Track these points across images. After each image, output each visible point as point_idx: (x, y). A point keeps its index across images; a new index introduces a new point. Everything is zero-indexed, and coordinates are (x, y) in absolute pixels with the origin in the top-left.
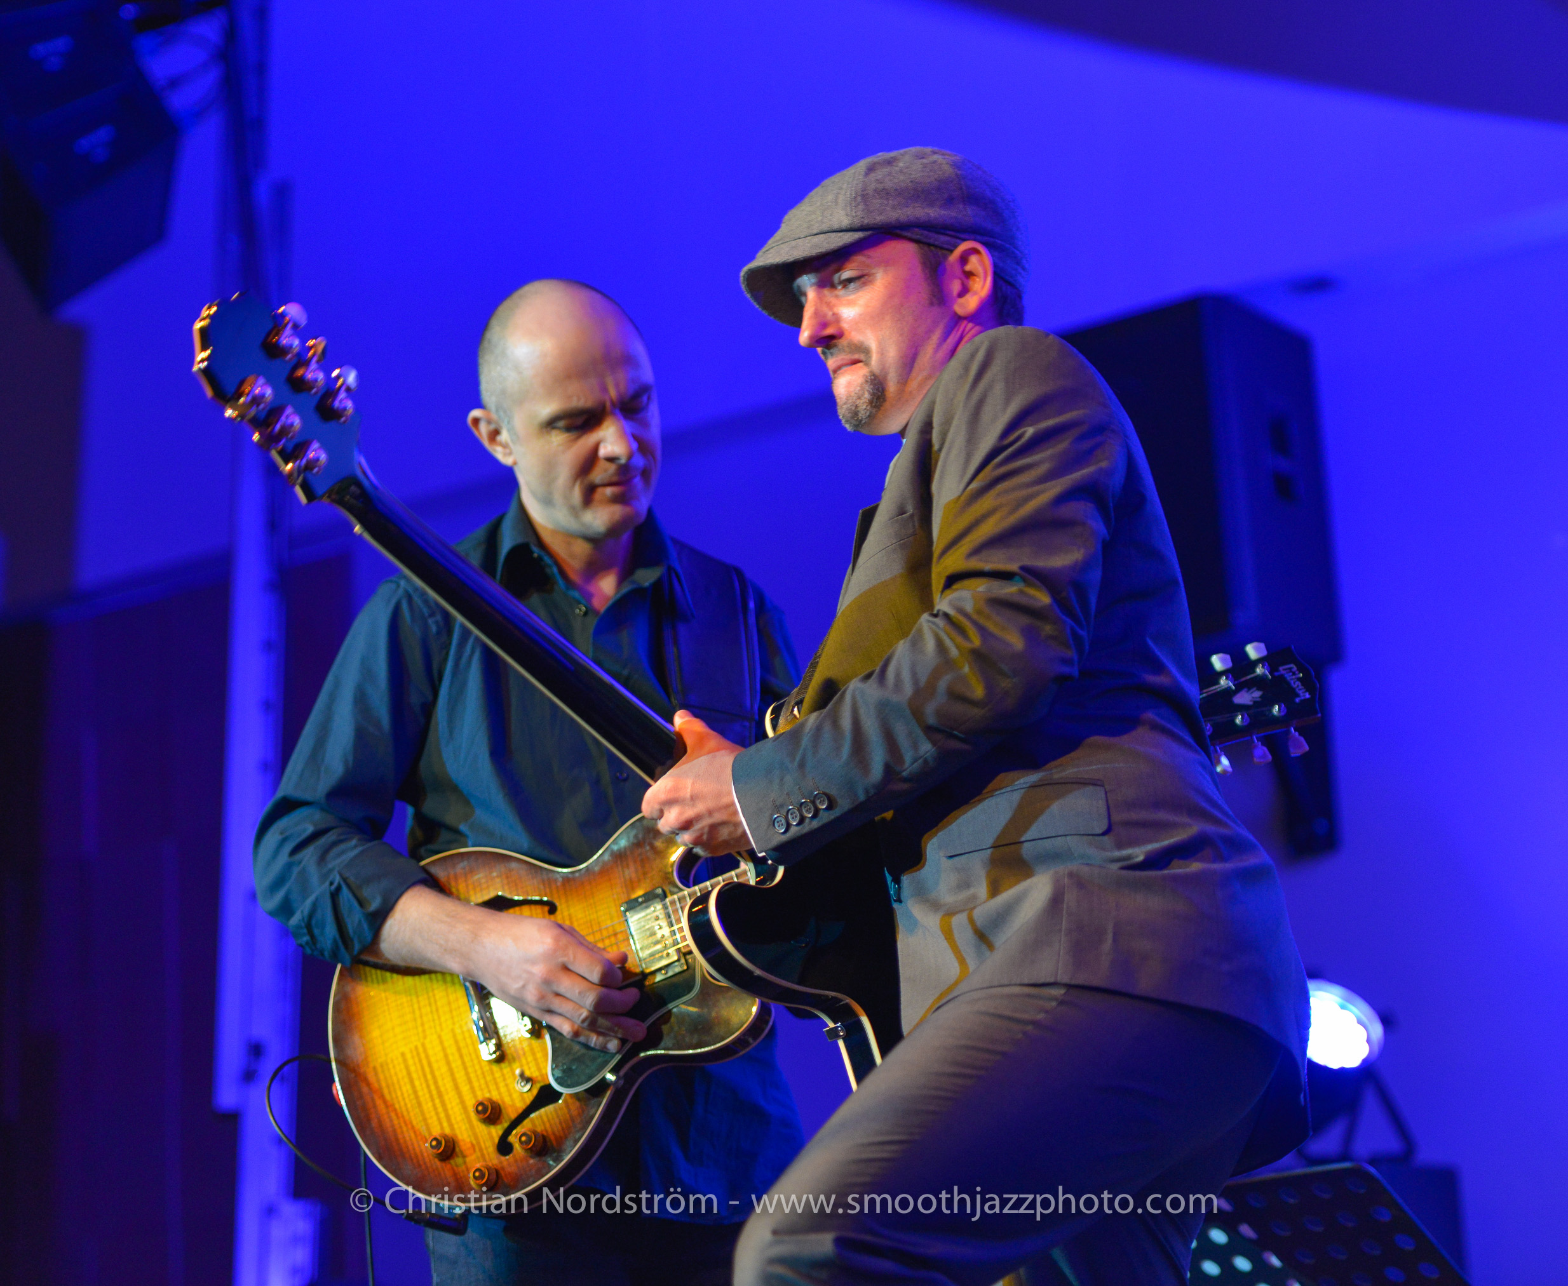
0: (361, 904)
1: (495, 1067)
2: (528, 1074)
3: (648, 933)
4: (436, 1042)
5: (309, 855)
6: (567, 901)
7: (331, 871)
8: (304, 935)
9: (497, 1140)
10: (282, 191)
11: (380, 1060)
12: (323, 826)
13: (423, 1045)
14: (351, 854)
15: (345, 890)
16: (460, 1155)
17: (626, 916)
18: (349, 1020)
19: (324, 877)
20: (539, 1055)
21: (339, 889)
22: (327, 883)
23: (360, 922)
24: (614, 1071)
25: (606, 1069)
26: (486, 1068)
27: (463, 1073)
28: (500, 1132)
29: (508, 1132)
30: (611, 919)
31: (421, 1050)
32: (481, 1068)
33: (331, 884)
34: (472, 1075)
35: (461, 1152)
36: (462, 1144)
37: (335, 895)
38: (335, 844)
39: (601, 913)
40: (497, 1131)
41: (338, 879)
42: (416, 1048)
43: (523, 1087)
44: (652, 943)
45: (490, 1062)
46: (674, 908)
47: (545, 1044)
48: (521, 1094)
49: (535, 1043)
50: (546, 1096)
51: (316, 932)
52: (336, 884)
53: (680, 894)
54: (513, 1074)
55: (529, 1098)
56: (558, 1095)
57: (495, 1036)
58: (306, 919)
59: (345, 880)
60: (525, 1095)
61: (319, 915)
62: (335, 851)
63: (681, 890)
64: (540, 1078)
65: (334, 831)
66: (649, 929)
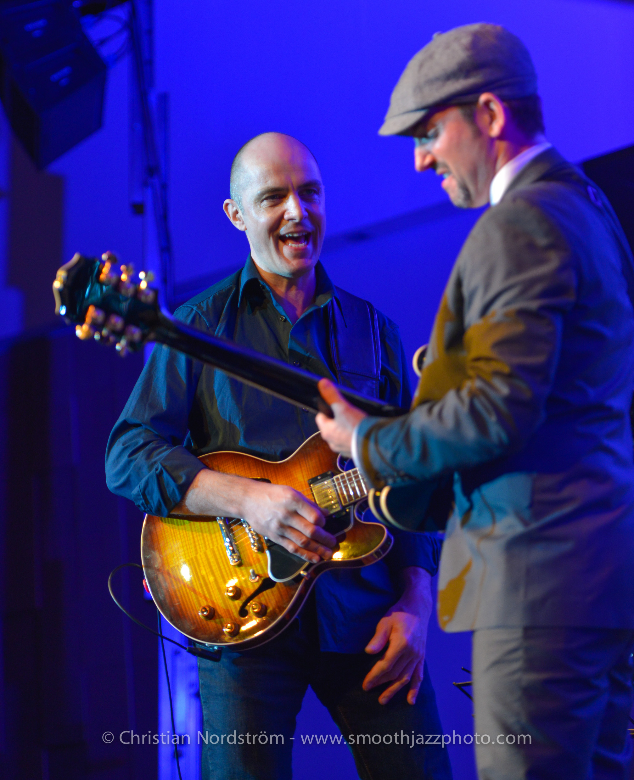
0: (174, 480)
1: (238, 569)
2: (256, 572)
3: (324, 496)
4: (203, 556)
5: (141, 455)
6: (277, 479)
7: (155, 462)
8: (141, 499)
9: (239, 608)
10: (164, 98)
11: (171, 566)
12: (148, 440)
13: (196, 558)
14: (165, 454)
15: (165, 474)
16: (217, 617)
17: (310, 486)
18: (152, 544)
19: (151, 467)
20: (262, 562)
21: (161, 472)
22: (154, 469)
23: (174, 489)
24: (306, 570)
25: (301, 569)
26: (232, 570)
27: (219, 572)
28: (241, 604)
29: (245, 604)
30: (302, 488)
31: (194, 560)
32: (230, 570)
33: (157, 470)
34: (225, 573)
35: (219, 615)
36: (219, 611)
37: (159, 476)
38: (154, 449)
39: (297, 485)
40: (238, 603)
41: (160, 467)
42: (192, 559)
43: (254, 579)
44: (326, 501)
45: (234, 566)
46: (338, 482)
47: (266, 556)
48: (252, 583)
49: (260, 556)
50: (267, 584)
51: (148, 497)
52: (159, 470)
53: (341, 474)
54: (248, 572)
55: (257, 586)
56: (274, 583)
57: (238, 552)
58: (142, 490)
59: (164, 467)
60: (255, 584)
61: (150, 487)
62: (155, 453)
63: (341, 472)
64: (263, 575)
65: (154, 442)
66: (324, 494)
